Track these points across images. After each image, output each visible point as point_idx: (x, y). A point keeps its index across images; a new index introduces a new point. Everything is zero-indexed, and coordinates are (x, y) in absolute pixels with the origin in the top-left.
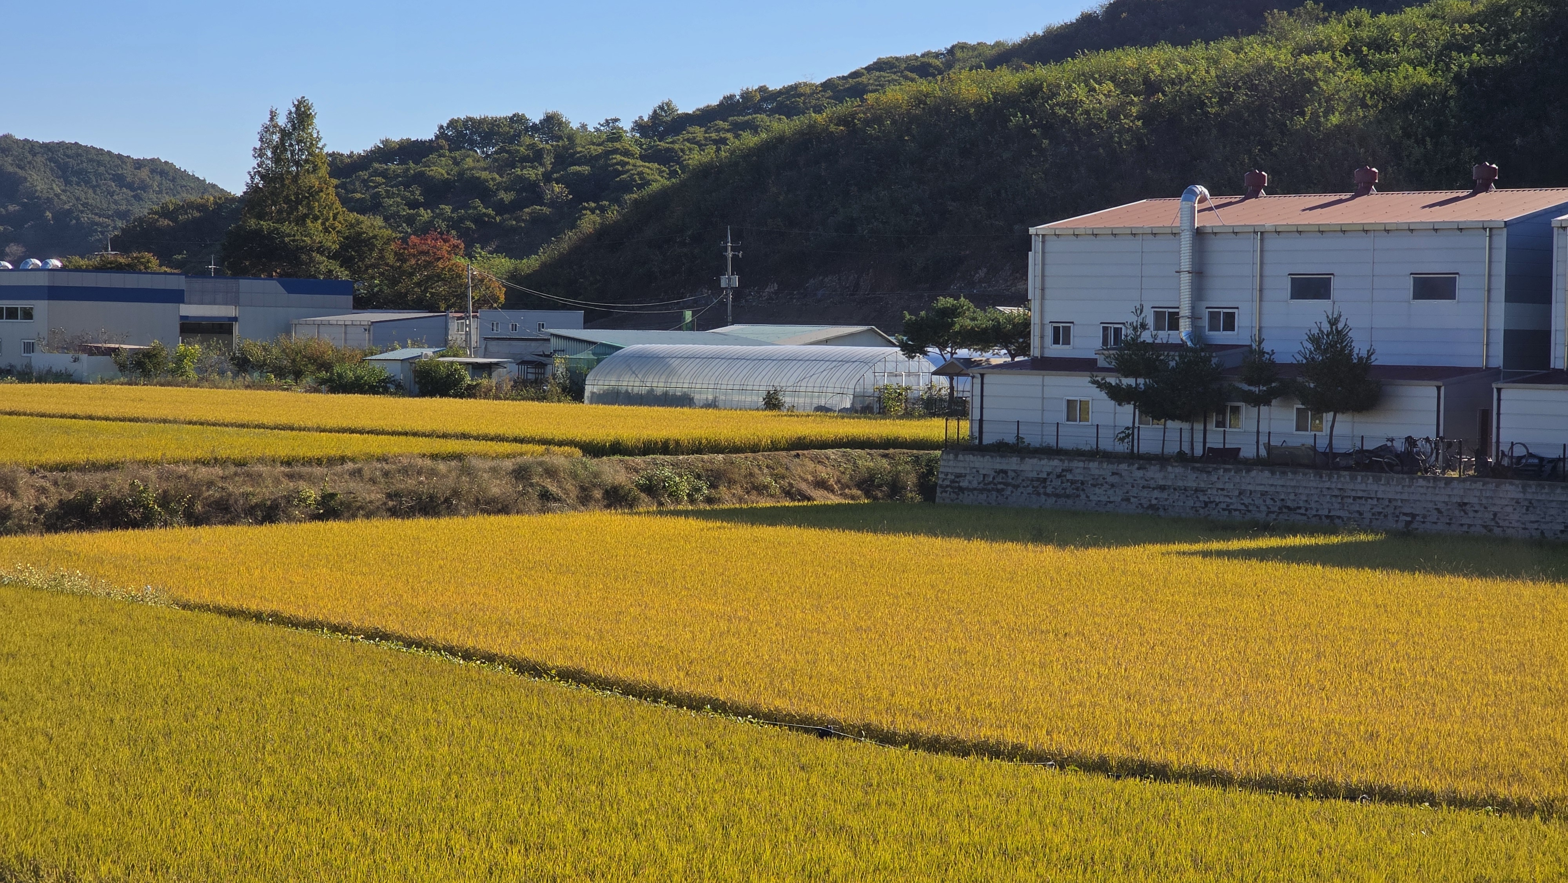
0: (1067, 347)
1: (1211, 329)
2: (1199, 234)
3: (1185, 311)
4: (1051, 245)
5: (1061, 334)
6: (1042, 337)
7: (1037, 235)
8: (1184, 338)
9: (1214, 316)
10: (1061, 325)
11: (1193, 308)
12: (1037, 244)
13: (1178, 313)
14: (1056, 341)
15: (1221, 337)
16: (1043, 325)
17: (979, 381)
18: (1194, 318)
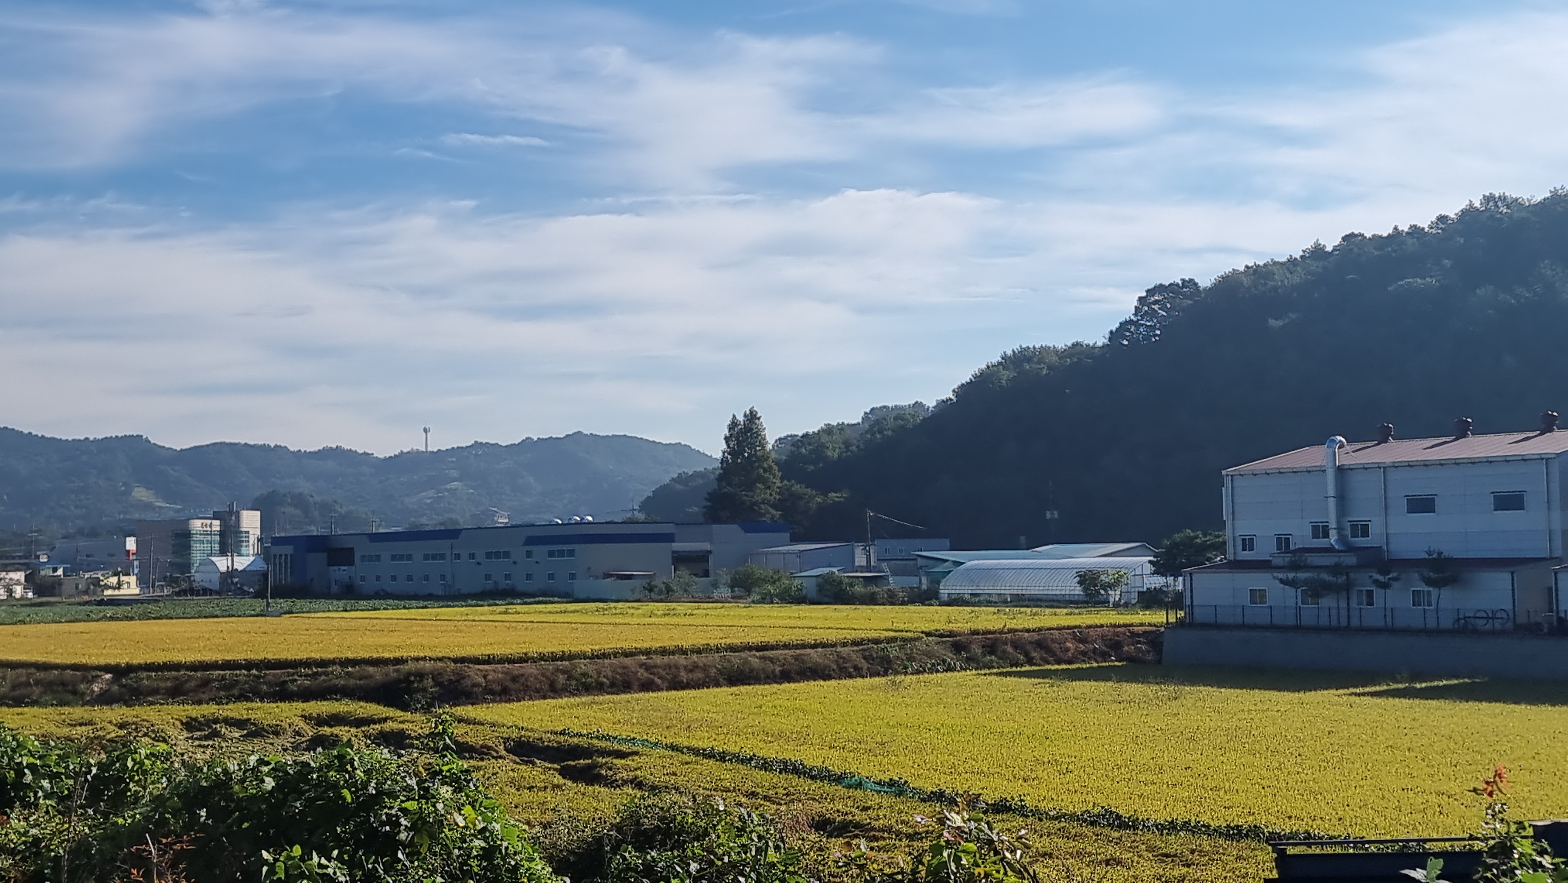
0: (1251, 552)
1: (1352, 537)
2: (1341, 471)
3: (1333, 524)
4: (1238, 481)
5: (1248, 543)
6: (1234, 546)
7: (1227, 475)
8: (1333, 543)
9: (1354, 527)
10: (1247, 537)
11: (1338, 522)
12: (1228, 481)
13: (1328, 526)
14: (1244, 549)
15: (1360, 541)
16: (1234, 538)
17: (1189, 578)
18: (1340, 529)
